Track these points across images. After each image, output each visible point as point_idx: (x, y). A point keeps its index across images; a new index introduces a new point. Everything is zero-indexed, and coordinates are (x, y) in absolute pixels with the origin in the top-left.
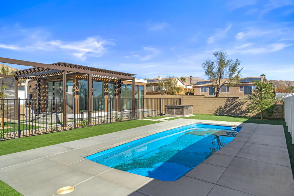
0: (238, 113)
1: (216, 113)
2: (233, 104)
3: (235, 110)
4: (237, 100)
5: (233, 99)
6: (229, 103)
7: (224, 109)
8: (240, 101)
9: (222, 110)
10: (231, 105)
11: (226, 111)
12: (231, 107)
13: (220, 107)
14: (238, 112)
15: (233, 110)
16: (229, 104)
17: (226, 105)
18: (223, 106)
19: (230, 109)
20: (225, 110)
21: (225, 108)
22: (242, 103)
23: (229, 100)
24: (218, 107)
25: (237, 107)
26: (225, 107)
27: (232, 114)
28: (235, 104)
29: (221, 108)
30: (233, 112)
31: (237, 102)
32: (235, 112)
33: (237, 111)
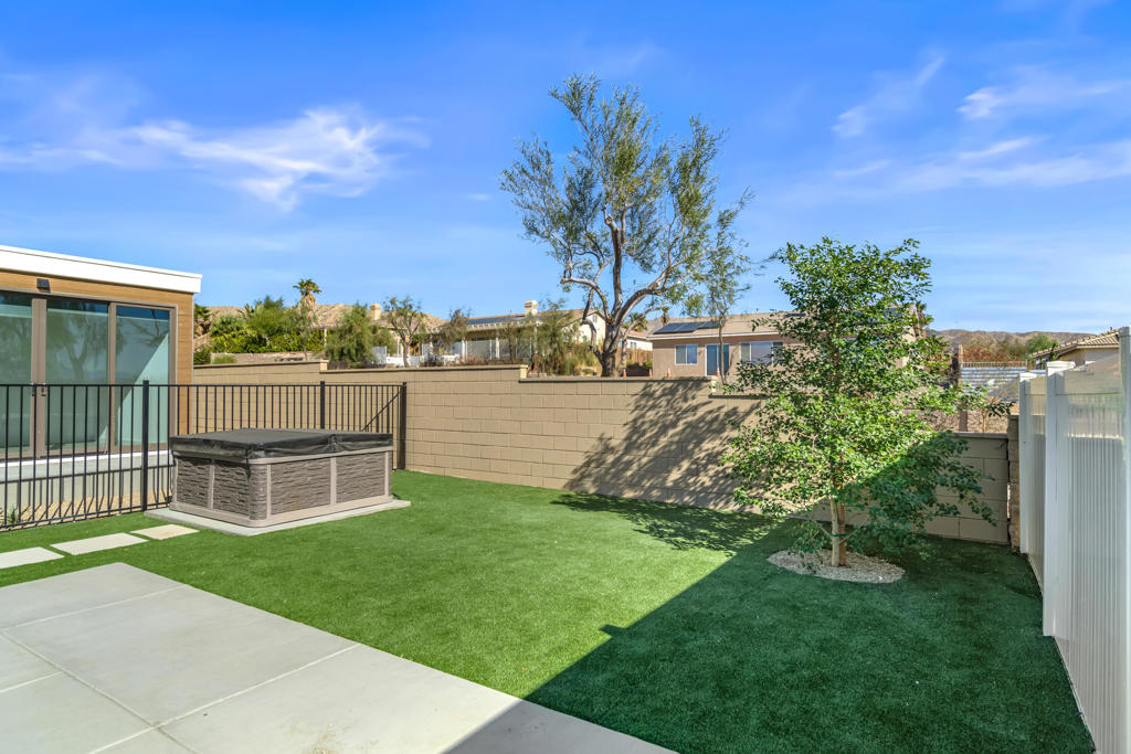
0: (705, 489)
1: (583, 477)
2: (674, 424)
3: (685, 465)
4: (701, 396)
5: (672, 392)
6: (651, 415)
7: (626, 458)
8: (716, 403)
9: (614, 464)
10: (664, 429)
11: (635, 467)
12: (663, 440)
13: (601, 439)
14: (705, 480)
15: (677, 464)
16: (653, 423)
17: (636, 428)
18: (618, 437)
19: (656, 458)
20: (629, 463)
21: (627, 451)
22: (728, 415)
23: (651, 395)
24: (590, 445)
25: (698, 444)
26: (630, 445)
27: (668, 491)
28: (689, 425)
29: (608, 449)
30: (675, 475)
31: (700, 412)
32: (684, 478)
33: (696, 473)
